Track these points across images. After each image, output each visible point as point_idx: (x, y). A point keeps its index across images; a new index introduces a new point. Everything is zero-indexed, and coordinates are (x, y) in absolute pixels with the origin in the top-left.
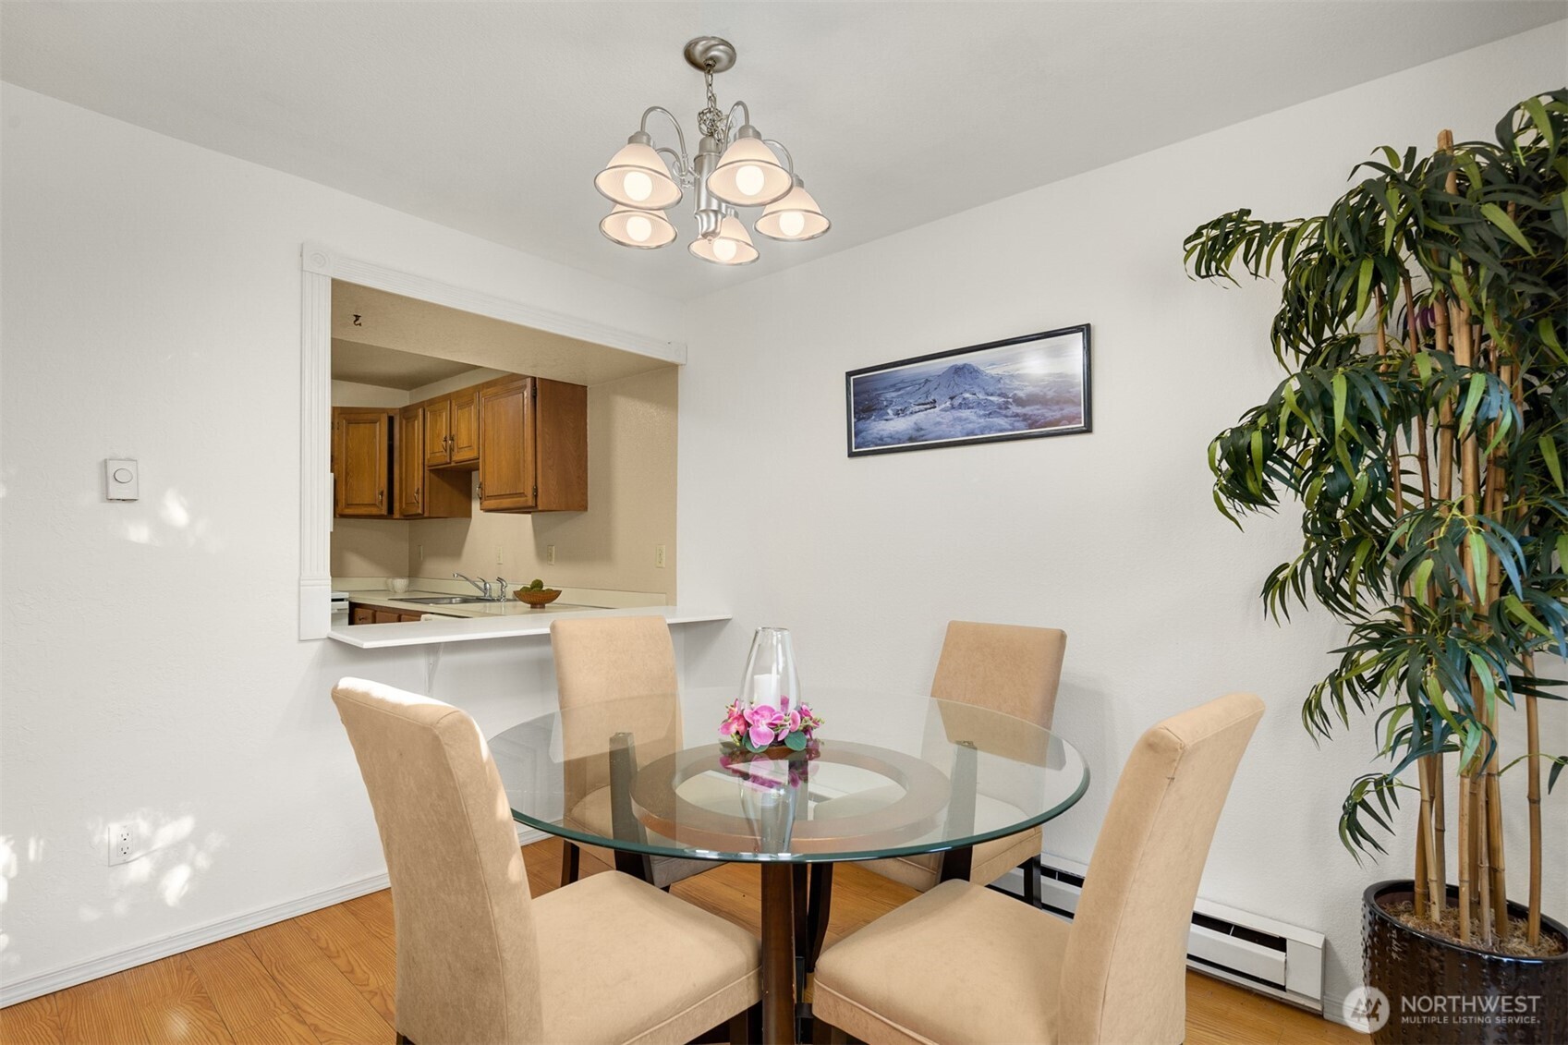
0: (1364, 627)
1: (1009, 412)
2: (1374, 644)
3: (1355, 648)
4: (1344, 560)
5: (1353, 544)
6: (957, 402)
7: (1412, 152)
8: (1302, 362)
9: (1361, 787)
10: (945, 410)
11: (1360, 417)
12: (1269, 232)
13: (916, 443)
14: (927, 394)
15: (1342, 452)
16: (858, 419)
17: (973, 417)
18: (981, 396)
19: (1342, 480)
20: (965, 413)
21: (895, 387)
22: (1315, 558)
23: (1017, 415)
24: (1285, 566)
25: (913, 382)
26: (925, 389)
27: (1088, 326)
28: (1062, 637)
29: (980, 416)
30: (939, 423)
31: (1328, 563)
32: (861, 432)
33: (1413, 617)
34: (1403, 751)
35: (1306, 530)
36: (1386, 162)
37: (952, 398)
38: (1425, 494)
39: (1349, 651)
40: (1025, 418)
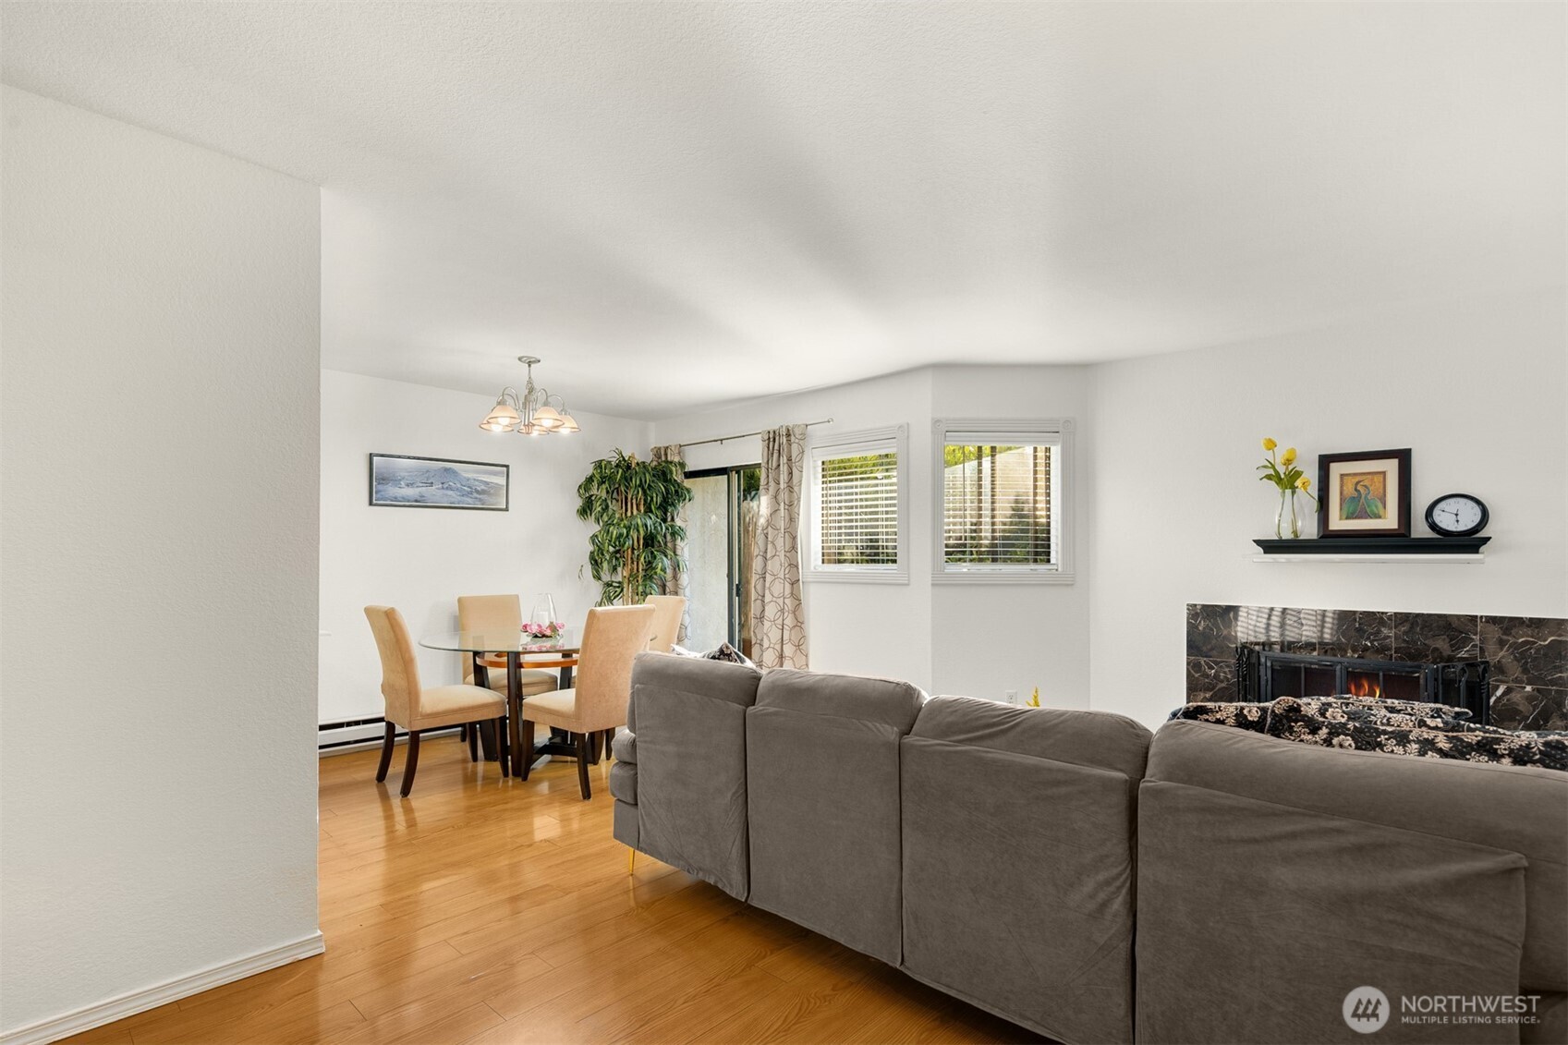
1: (470, 495)
6: (445, 486)
10: (438, 489)
13: (419, 502)
14: (428, 478)
16: (379, 484)
17: (454, 495)
18: (459, 486)
20: (450, 493)
25: (419, 470)
26: (426, 475)
27: (508, 465)
28: (518, 597)
29: (458, 496)
30: (434, 495)
37: (442, 483)
40: (477, 499)
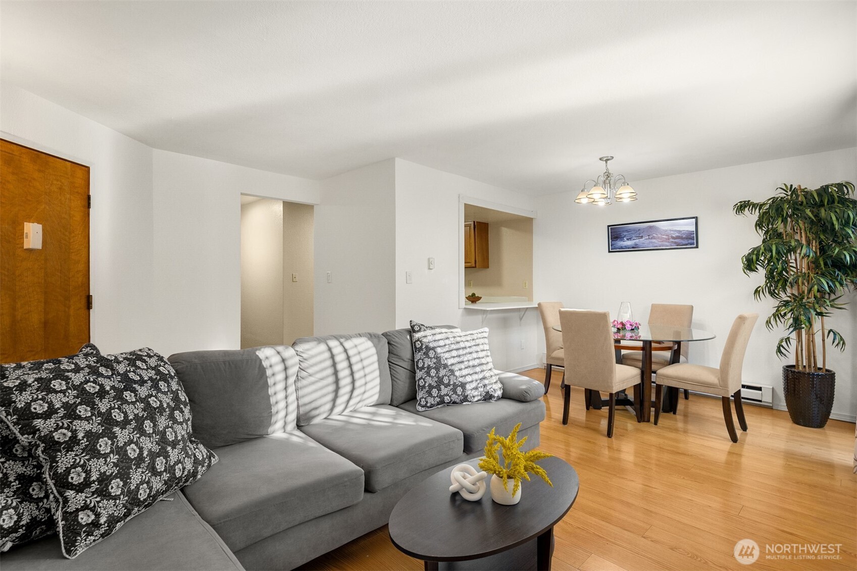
0: (781, 301)
1: (670, 241)
2: (785, 305)
3: (780, 306)
4: (776, 285)
5: (778, 281)
6: (650, 237)
7: (791, 186)
8: (763, 233)
9: (782, 341)
10: (646, 239)
11: (778, 252)
12: (754, 206)
13: (635, 249)
14: (640, 234)
15: (775, 261)
16: (612, 241)
17: (657, 242)
18: (659, 235)
19: (775, 266)
20: (654, 240)
21: (627, 231)
22: (768, 285)
23: (673, 242)
24: (760, 287)
25: (634, 230)
26: (638, 232)
27: (697, 217)
28: (692, 307)
29: (659, 242)
30: (644, 243)
31: (772, 286)
32: (613, 245)
33: (794, 298)
34: (791, 329)
35: (766, 277)
36: (785, 188)
37: (649, 236)
38: (796, 268)
39: (778, 307)
40: (675, 243)
